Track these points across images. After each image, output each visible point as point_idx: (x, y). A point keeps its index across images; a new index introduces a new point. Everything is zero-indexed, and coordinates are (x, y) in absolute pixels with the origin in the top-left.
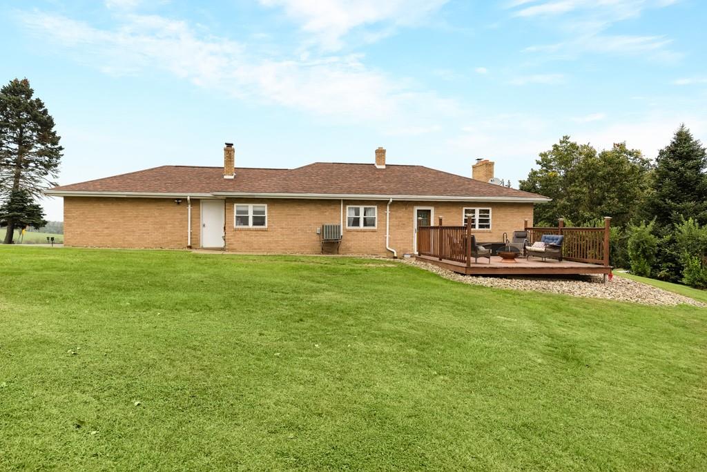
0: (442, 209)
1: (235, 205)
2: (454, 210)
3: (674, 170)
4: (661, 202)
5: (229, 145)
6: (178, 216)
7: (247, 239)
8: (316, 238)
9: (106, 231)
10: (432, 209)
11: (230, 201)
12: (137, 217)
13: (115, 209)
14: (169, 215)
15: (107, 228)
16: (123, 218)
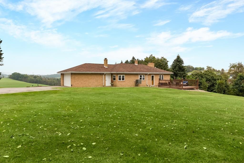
0: (156, 75)
1: (118, 75)
2: (158, 76)
3: (178, 65)
4: (176, 72)
5: (106, 59)
6: (101, 78)
7: (121, 83)
8: (134, 83)
9: (84, 83)
10: (154, 75)
11: (112, 74)
12: (91, 78)
13: (86, 76)
14: (98, 78)
15: (84, 82)
16: (88, 79)
